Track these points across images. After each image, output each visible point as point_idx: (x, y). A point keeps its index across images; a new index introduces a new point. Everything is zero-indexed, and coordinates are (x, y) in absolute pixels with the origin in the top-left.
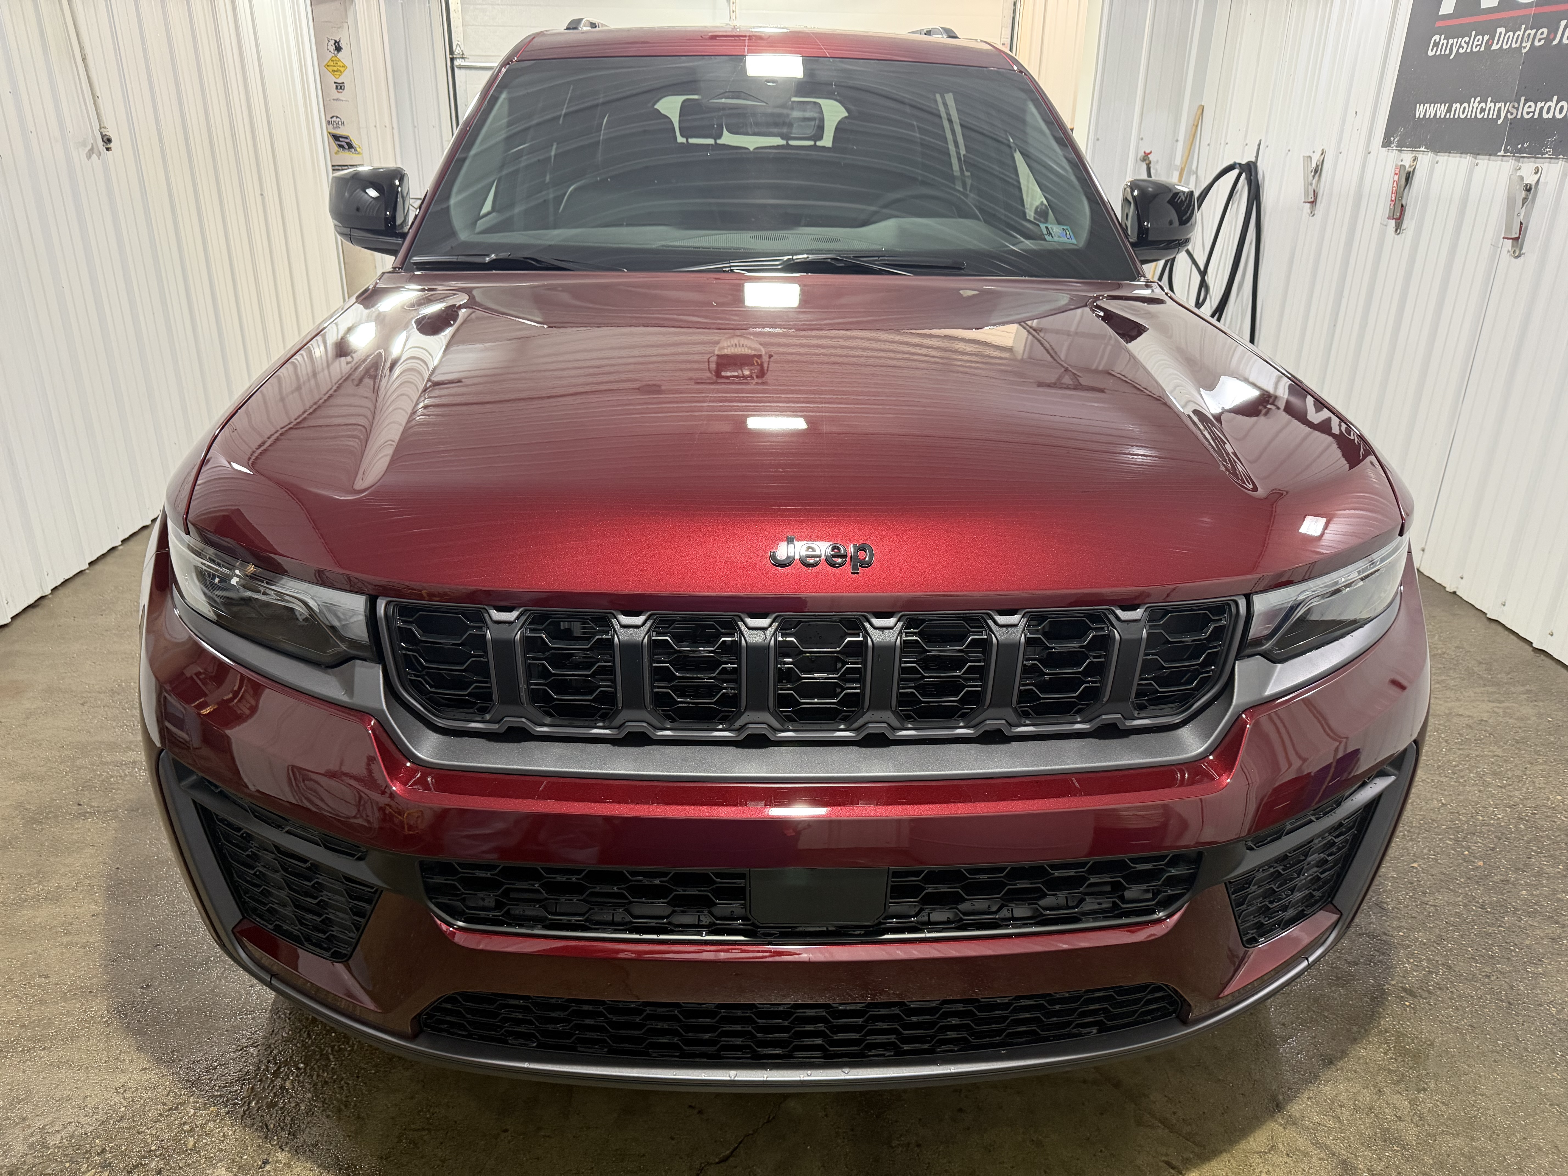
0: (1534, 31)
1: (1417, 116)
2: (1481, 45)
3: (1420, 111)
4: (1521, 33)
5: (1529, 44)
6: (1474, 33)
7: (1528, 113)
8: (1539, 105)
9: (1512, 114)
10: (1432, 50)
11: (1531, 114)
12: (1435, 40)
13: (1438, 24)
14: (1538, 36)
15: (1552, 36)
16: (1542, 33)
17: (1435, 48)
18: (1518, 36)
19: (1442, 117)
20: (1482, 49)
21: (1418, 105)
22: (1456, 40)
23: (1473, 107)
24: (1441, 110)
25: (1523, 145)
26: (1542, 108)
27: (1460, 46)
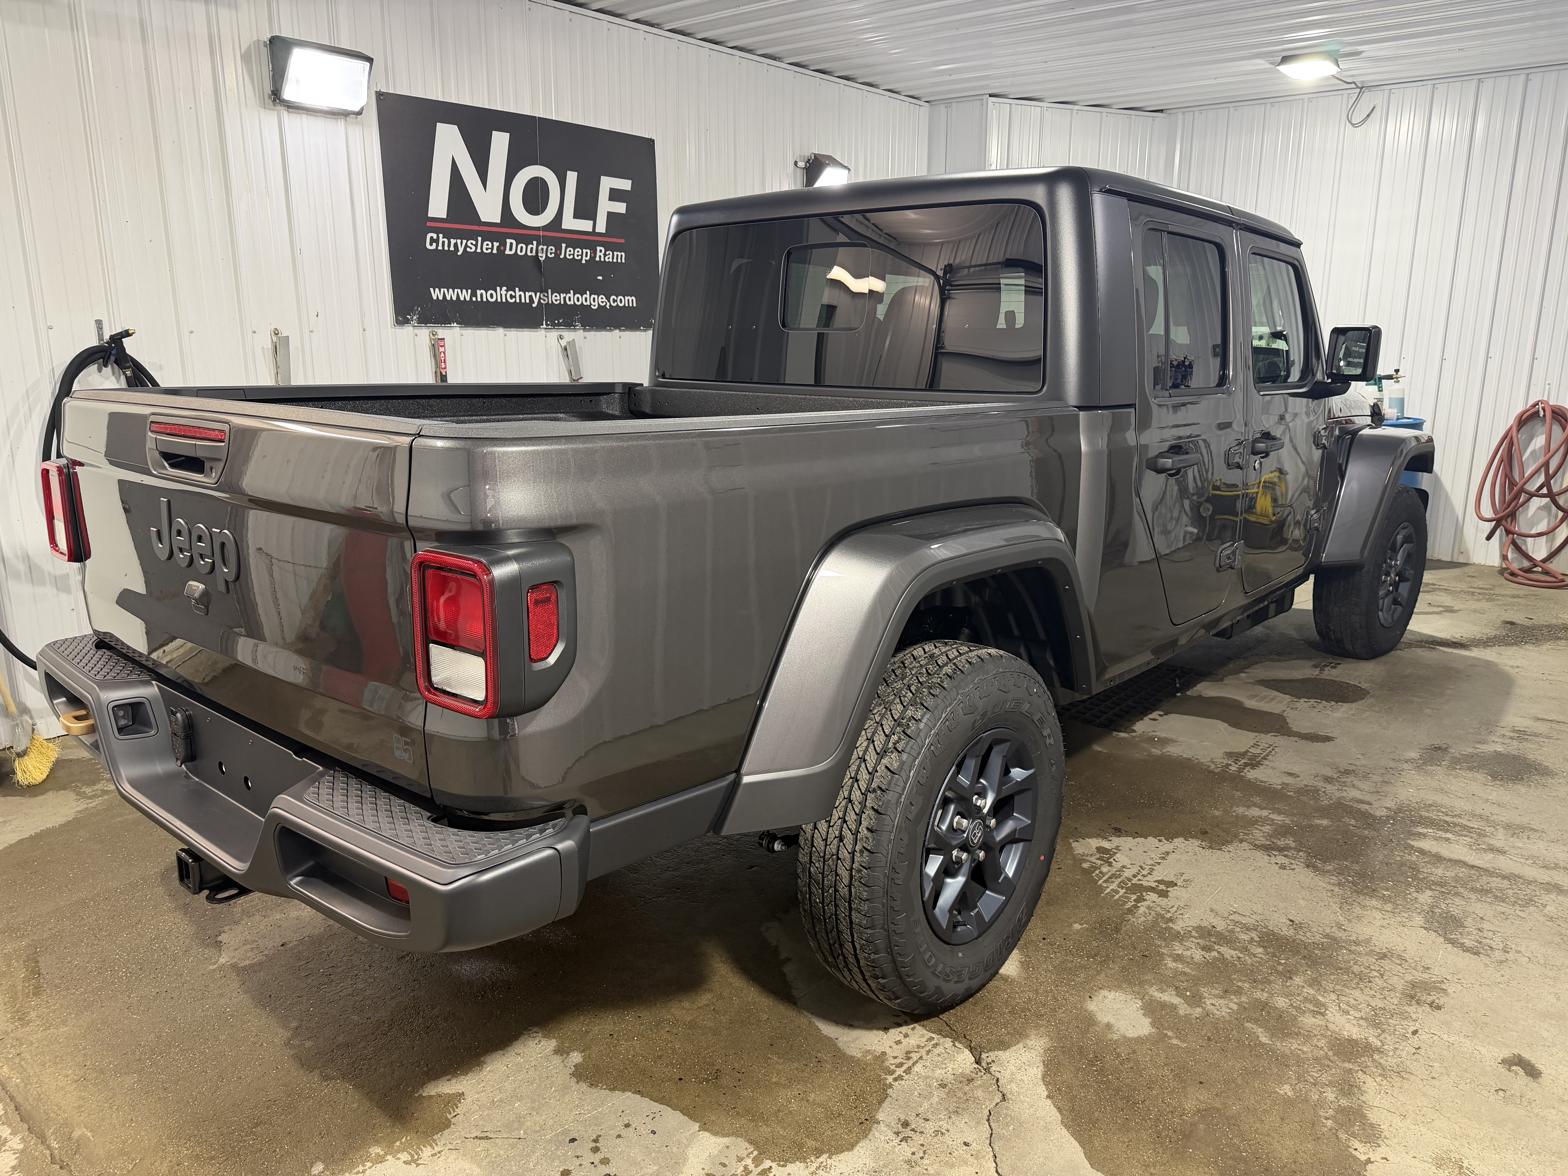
0: (545, 247)
1: (435, 298)
2: (492, 249)
3: (437, 294)
4: (534, 247)
5: (544, 255)
6: (480, 239)
7: (556, 300)
8: (563, 295)
9: (544, 300)
10: (431, 245)
11: (558, 302)
12: (432, 238)
13: (429, 224)
14: (549, 251)
15: (558, 252)
16: (551, 249)
17: (434, 244)
18: (532, 249)
19: (468, 299)
20: (495, 251)
21: (432, 290)
22: (459, 241)
23: (501, 295)
24: (465, 295)
25: (559, 321)
26: (565, 298)
27: (466, 246)
